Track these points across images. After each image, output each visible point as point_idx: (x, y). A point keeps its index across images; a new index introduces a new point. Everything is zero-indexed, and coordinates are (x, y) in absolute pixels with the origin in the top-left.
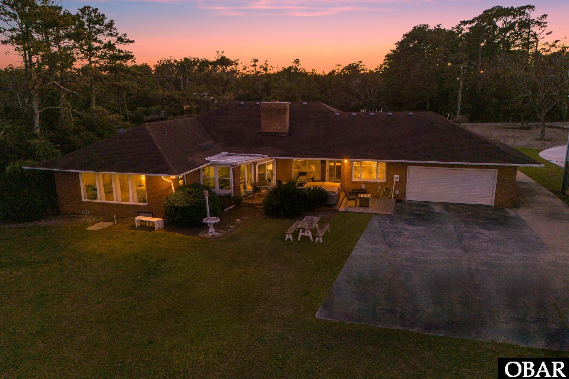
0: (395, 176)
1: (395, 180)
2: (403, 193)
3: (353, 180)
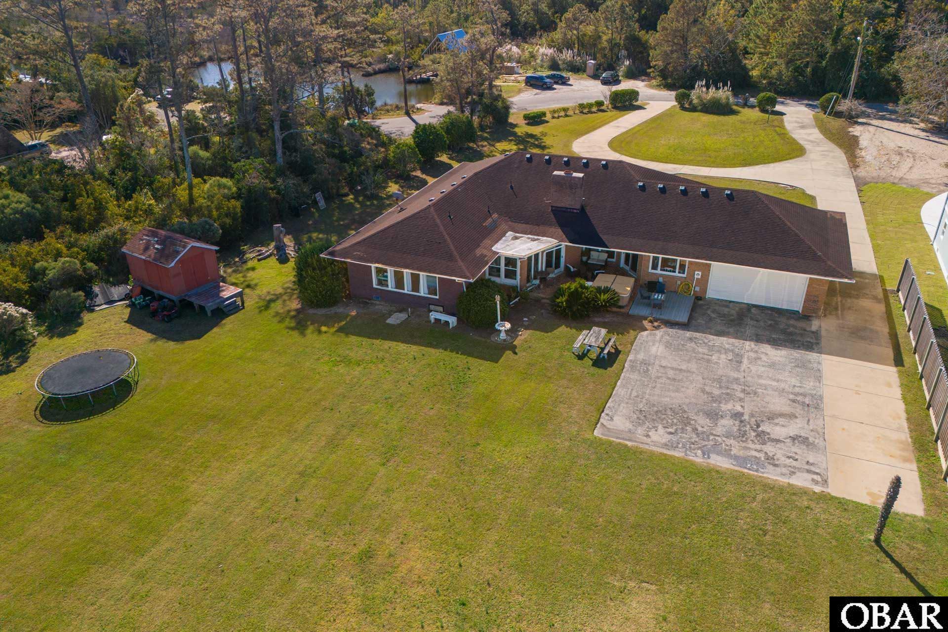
0: (696, 273)
1: (696, 276)
2: (704, 290)
3: (650, 270)
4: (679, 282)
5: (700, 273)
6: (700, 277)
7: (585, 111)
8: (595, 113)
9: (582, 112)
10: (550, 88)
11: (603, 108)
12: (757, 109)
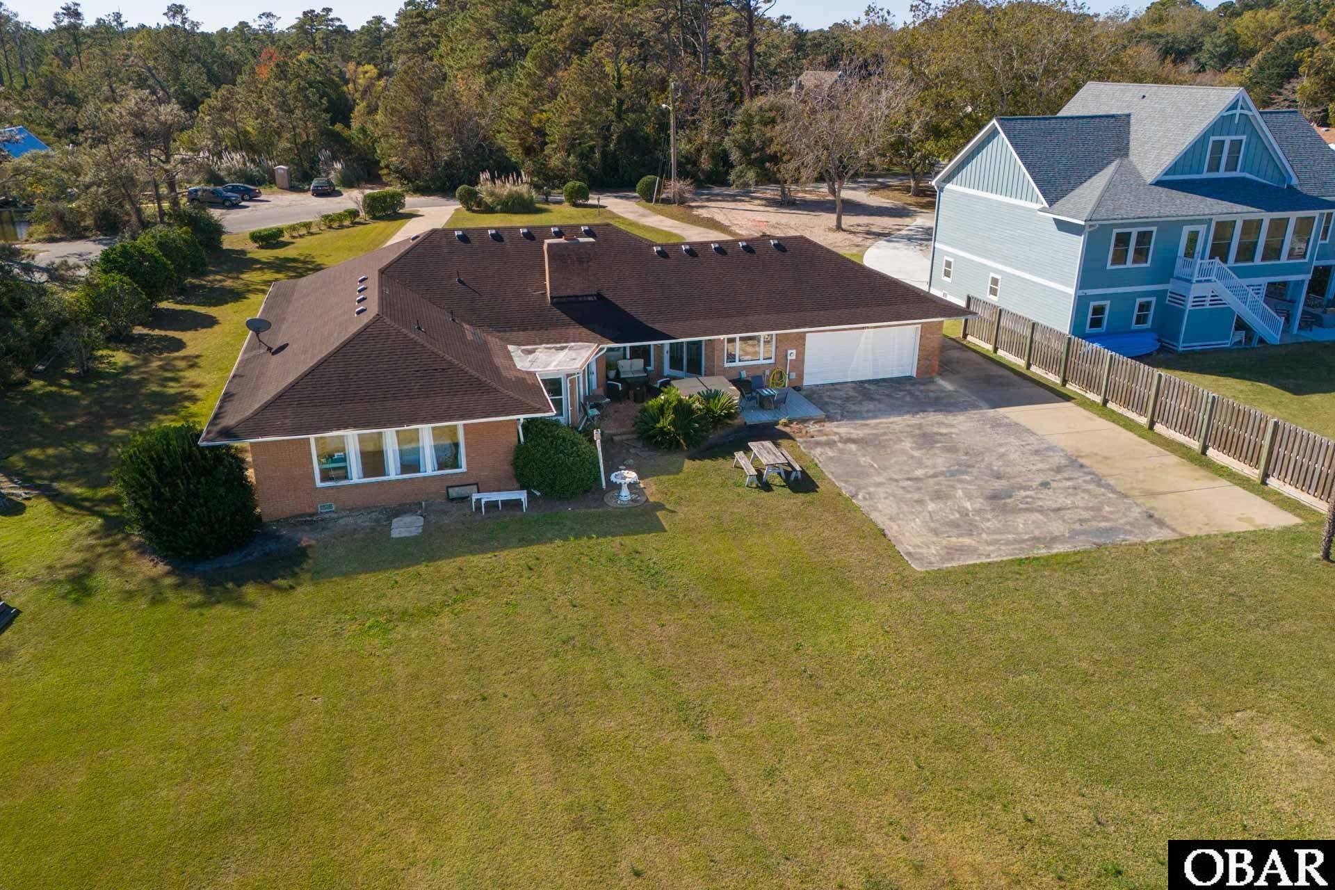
0: (789, 352)
1: (789, 358)
2: (801, 376)
3: (727, 365)
4: (767, 372)
5: (794, 351)
6: (794, 357)
7: (335, 225)
8: (348, 227)
9: (330, 227)
10: (235, 206)
11: (357, 220)
12: (567, 204)
